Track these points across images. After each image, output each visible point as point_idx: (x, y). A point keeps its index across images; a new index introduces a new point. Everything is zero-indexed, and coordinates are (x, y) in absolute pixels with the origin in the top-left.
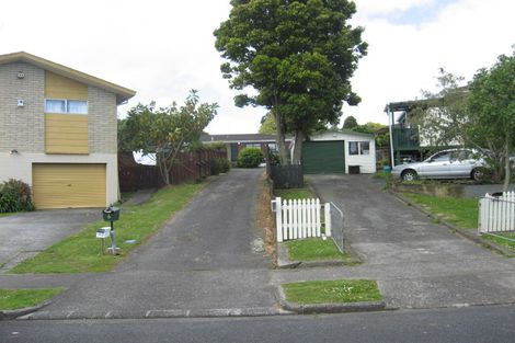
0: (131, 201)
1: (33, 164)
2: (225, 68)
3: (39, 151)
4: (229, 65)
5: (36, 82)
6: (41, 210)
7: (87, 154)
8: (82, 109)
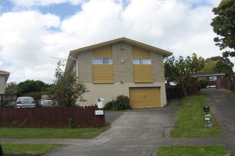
0: (172, 104)
1: (129, 88)
2: (216, 40)
3: (131, 82)
4: (218, 38)
5: (129, 51)
6: (135, 109)
7: (152, 83)
8: (148, 62)
